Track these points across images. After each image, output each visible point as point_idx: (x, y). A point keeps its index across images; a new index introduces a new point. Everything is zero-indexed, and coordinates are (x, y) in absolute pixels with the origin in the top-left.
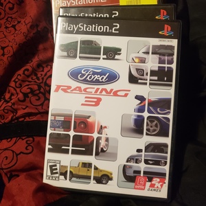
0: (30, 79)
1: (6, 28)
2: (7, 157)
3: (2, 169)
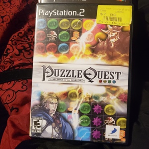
0: (23, 40)
1: (4, 3)
2: (9, 95)
3: (7, 103)
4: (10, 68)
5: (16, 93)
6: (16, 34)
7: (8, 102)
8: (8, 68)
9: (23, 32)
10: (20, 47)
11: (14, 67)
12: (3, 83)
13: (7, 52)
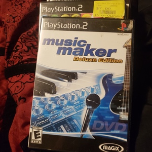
0: (31, 38)
1: (16, 5)
2: (18, 87)
3: (16, 94)
4: (19, 63)
5: (24, 84)
6: (25, 33)
7: (17, 92)
8: (17, 62)
9: (32, 32)
10: (28, 44)
11: (23, 62)
12: (12, 76)
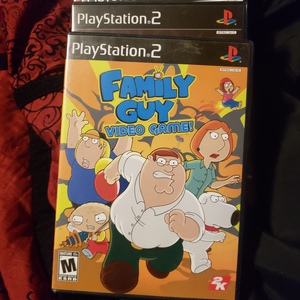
13: (29, 50)
